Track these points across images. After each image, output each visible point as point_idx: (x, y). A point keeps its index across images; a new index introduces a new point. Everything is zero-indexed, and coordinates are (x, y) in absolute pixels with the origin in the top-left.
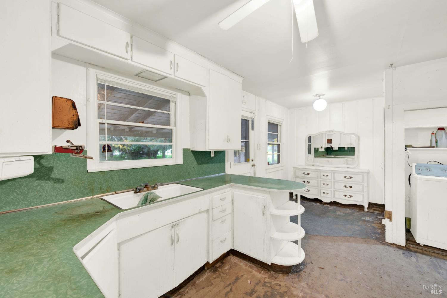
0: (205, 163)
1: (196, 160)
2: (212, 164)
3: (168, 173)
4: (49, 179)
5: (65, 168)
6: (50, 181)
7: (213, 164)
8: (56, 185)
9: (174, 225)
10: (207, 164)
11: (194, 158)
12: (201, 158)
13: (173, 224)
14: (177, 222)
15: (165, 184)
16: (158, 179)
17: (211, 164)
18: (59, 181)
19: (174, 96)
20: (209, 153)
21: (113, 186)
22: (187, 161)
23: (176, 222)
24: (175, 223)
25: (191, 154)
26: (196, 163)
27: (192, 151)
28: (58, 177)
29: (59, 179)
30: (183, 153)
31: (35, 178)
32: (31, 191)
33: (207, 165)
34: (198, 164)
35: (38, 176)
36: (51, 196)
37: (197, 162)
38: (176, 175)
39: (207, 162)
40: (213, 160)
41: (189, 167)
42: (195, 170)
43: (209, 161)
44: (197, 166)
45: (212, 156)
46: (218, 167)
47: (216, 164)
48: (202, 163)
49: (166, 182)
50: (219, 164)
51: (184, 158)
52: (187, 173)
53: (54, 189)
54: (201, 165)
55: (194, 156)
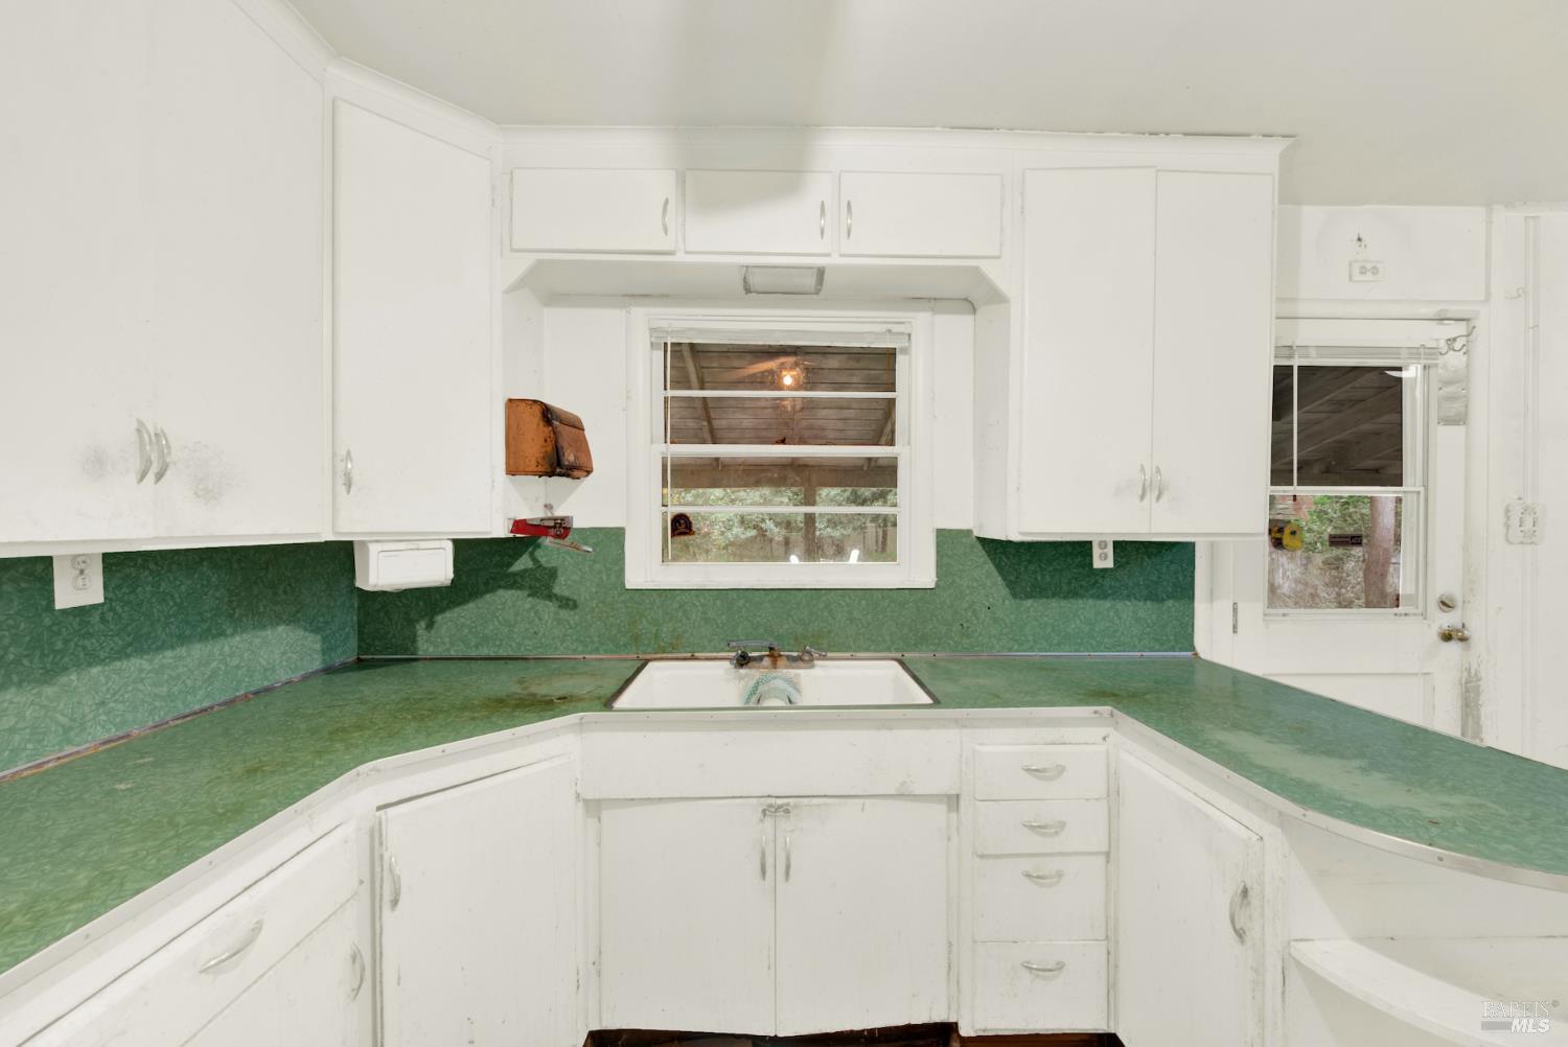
0: (1054, 595)
1: (1004, 579)
2: (1101, 602)
3: (869, 617)
4: (550, 597)
5: (579, 572)
6: (551, 601)
7: (1107, 604)
8: (564, 613)
9: (776, 809)
10: (1065, 598)
11: (990, 566)
12: (1035, 572)
13: (772, 801)
14: (791, 800)
15: (859, 655)
16: (829, 632)
17: (1090, 602)
18: (568, 603)
19: (896, 328)
20: (1083, 549)
21: (687, 635)
22: (958, 580)
23: (785, 801)
24: (779, 802)
25: (980, 554)
26: (1005, 592)
27: (983, 541)
28: (566, 593)
29: (568, 599)
30: (939, 545)
31: (526, 593)
32: (519, 618)
33: (1064, 603)
34: (1015, 596)
35: (531, 588)
36: (553, 638)
37: (1011, 585)
38: (906, 630)
39: (1065, 588)
40: (1107, 582)
41: (965, 605)
42: (996, 620)
43: (1081, 586)
44: (1007, 602)
45: (1098, 564)
46: (1138, 620)
47: (1129, 603)
48: (1038, 591)
49: (859, 649)
50: (1149, 603)
51: (939, 565)
52: (956, 628)
53: (559, 621)
54: (1029, 602)
55: (993, 560)
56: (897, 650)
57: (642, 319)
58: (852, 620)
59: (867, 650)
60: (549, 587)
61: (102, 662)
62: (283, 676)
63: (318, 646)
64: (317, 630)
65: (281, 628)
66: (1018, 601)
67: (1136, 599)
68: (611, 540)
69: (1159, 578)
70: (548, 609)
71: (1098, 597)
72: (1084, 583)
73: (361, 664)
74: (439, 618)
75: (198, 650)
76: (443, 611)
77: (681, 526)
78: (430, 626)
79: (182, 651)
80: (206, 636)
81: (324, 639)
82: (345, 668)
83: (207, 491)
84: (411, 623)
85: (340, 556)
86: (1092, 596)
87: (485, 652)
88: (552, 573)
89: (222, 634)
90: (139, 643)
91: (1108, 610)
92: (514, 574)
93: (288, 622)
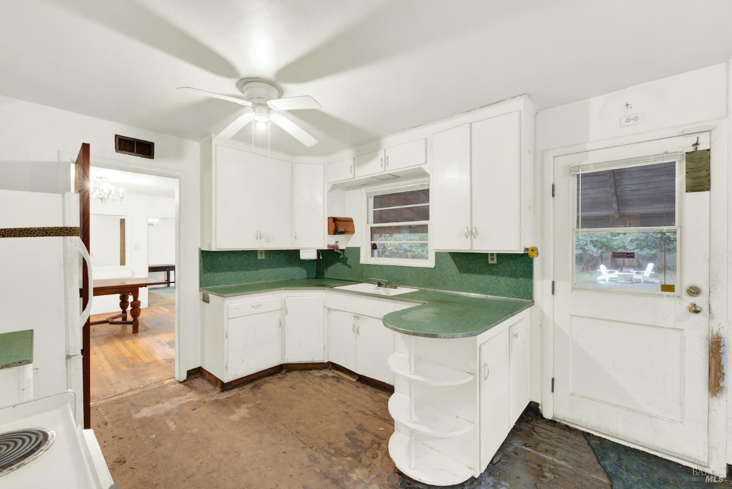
0: (474, 273)
1: (457, 266)
2: (491, 277)
4: (346, 265)
7: (494, 277)
10: (478, 274)
11: (452, 261)
12: (467, 264)
14: (360, 315)
17: (488, 276)
18: (349, 267)
19: (424, 183)
20: (485, 256)
22: (442, 265)
24: (357, 315)
25: (449, 257)
26: (457, 270)
27: (450, 253)
28: (349, 264)
30: (436, 254)
33: (478, 276)
34: (460, 272)
37: (459, 268)
38: (426, 281)
39: (478, 270)
40: (494, 269)
41: (444, 274)
42: (454, 280)
43: (484, 270)
44: (458, 274)
45: (490, 262)
46: (507, 285)
47: (503, 278)
48: (468, 271)
49: (413, 286)
50: (512, 278)
51: (436, 260)
52: (441, 282)
53: (348, 271)
54: (465, 275)
55: (453, 259)
56: (424, 287)
57: (364, 190)
58: (411, 276)
59: (416, 286)
60: (346, 262)
61: (265, 269)
62: (297, 277)
63: (306, 272)
64: (306, 269)
65: (297, 267)
66: (461, 274)
67: (506, 276)
68: (357, 250)
69: (516, 268)
70: (346, 267)
71: (491, 275)
72: (486, 269)
73: (316, 277)
74: (328, 269)
75: (280, 269)
76: (328, 267)
77: (374, 247)
78: (327, 270)
79: (277, 269)
80: (281, 267)
81: (307, 271)
82: (312, 278)
83: (268, 241)
84: (324, 269)
85: (297, 252)
86: (489, 274)
87: (335, 278)
88: (347, 259)
89: (284, 267)
90: (270, 267)
91: (495, 280)
92: (340, 259)
93: (299, 266)
